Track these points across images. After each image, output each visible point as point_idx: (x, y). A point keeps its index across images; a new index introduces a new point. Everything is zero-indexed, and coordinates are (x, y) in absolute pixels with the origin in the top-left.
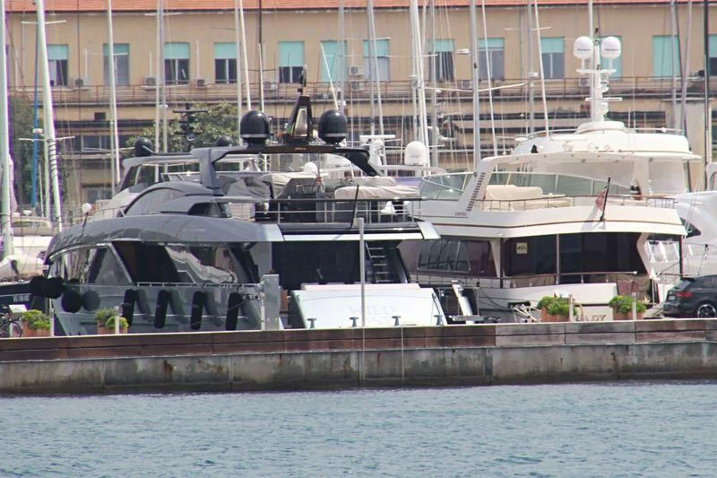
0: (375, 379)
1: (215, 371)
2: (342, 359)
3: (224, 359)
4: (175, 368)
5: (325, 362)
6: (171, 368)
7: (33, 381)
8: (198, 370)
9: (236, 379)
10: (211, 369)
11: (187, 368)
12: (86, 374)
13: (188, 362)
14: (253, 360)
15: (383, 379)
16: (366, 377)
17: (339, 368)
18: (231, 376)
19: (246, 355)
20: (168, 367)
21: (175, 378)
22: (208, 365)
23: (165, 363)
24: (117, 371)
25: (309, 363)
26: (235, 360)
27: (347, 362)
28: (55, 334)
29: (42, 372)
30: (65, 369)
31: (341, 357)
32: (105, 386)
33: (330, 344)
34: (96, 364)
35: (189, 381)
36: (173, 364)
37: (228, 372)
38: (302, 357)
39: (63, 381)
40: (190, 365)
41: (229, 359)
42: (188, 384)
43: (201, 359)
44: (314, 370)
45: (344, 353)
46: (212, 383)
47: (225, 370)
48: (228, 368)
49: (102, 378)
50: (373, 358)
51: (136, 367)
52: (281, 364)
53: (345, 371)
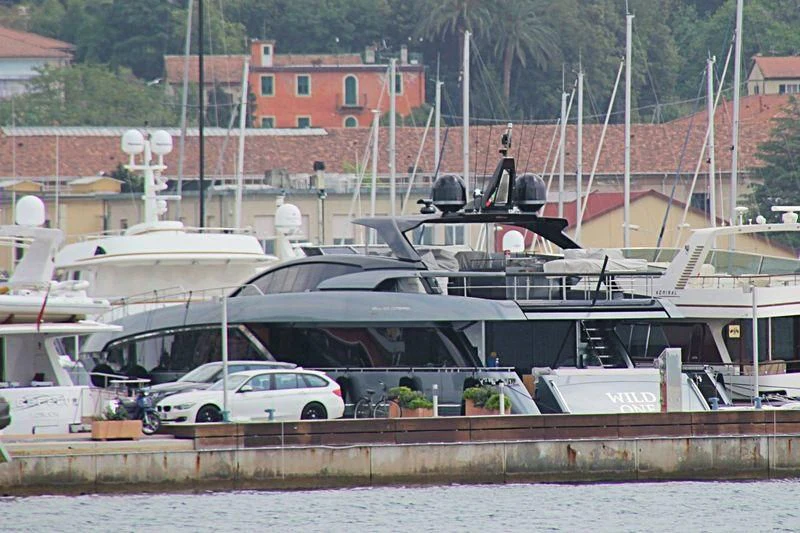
0: (785, 469)
1: (619, 457)
2: (751, 445)
3: (628, 443)
4: (579, 453)
5: (734, 449)
6: (574, 453)
7: (432, 467)
8: (603, 456)
9: (642, 467)
10: (616, 455)
11: (592, 454)
12: (487, 460)
13: (593, 447)
14: (660, 445)
15: (794, 469)
16: (777, 466)
17: (748, 456)
18: (637, 464)
19: (652, 440)
20: (571, 452)
21: (579, 464)
22: (613, 450)
23: (569, 448)
24: (518, 455)
25: (717, 448)
26: (641, 445)
27: (757, 449)
28: (439, 414)
29: (442, 456)
30: (466, 454)
31: (750, 442)
32: (507, 473)
33: (739, 428)
34: (498, 447)
35: (594, 470)
36: (576, 449)
37: (633, 459)
38: (710, 441)
39: (464, 467)
40: (595, 450)
41: (635, 443)
42: (592, 472)
43: (605, 444)
44: (723, 457)
45: (753, 438)
46: (618, 472)
47: (630, 457)
48: (633, 454)
49: (504, 466)
50: (784, 444)
51: (538, 452)
52: (688, 450)
53: (755, 459)
